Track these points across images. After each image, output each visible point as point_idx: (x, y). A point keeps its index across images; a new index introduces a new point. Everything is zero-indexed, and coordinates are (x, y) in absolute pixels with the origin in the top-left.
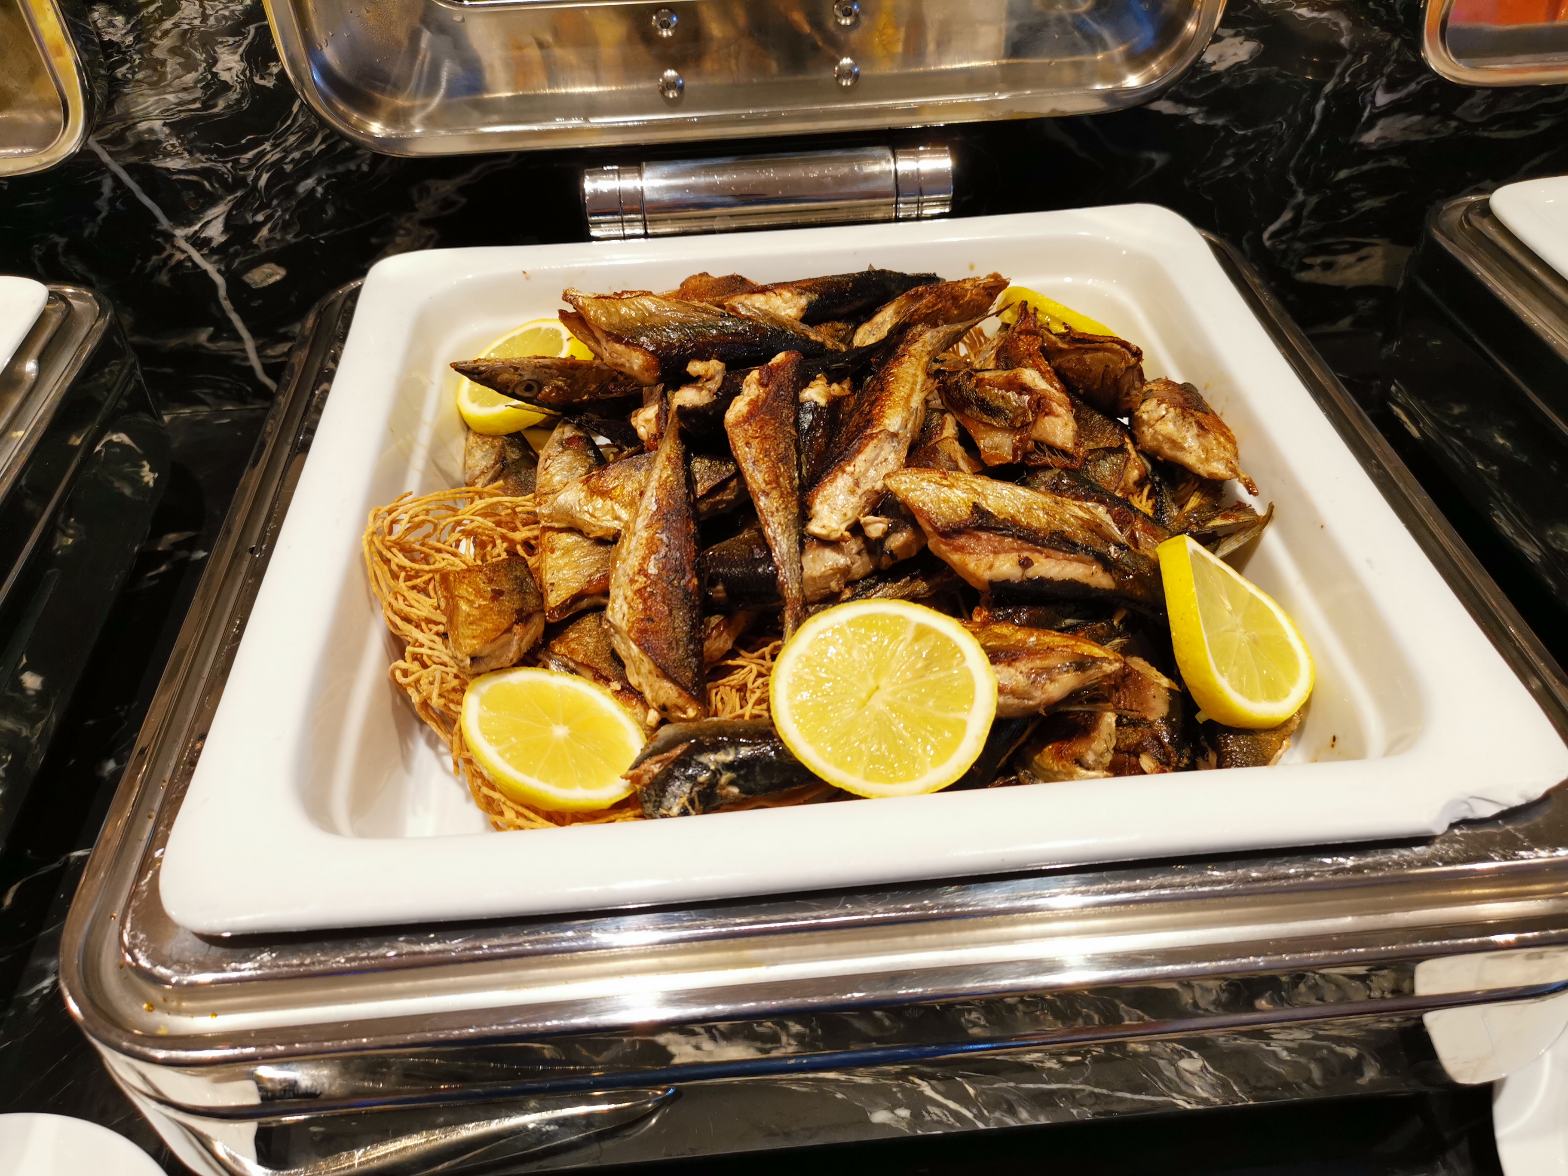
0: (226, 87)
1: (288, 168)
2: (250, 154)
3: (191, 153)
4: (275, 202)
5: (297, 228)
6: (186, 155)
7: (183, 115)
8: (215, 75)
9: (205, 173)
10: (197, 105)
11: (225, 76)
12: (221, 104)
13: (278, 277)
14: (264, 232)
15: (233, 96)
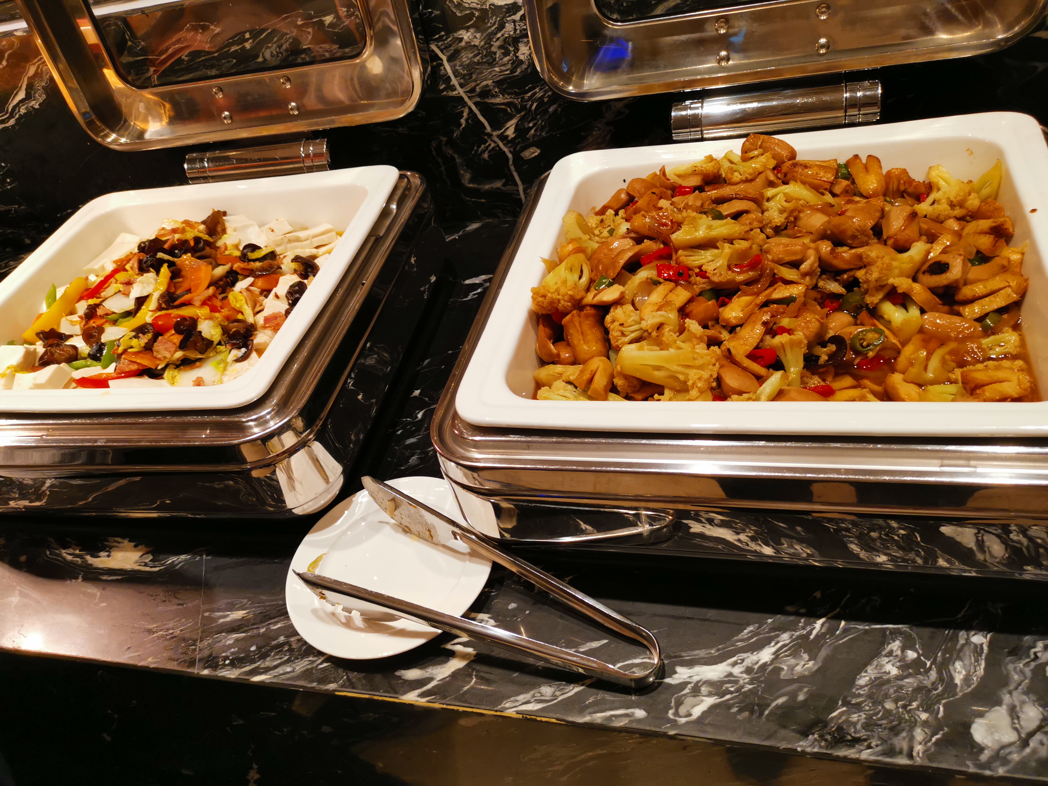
0: (522, 62)
1: (546, 100)
2: (529, 94)
3: (503, 95)
4: (538, 117)
5: (547, 129)
6: (501, 96)
7: (501, 77)
8: (517, 57)
9: (509, 104)
10: (508, 72)
11: (522, 57)
12: (519, 71)
13: (536, 154)
14: (533, 131)
15: (524, 66)
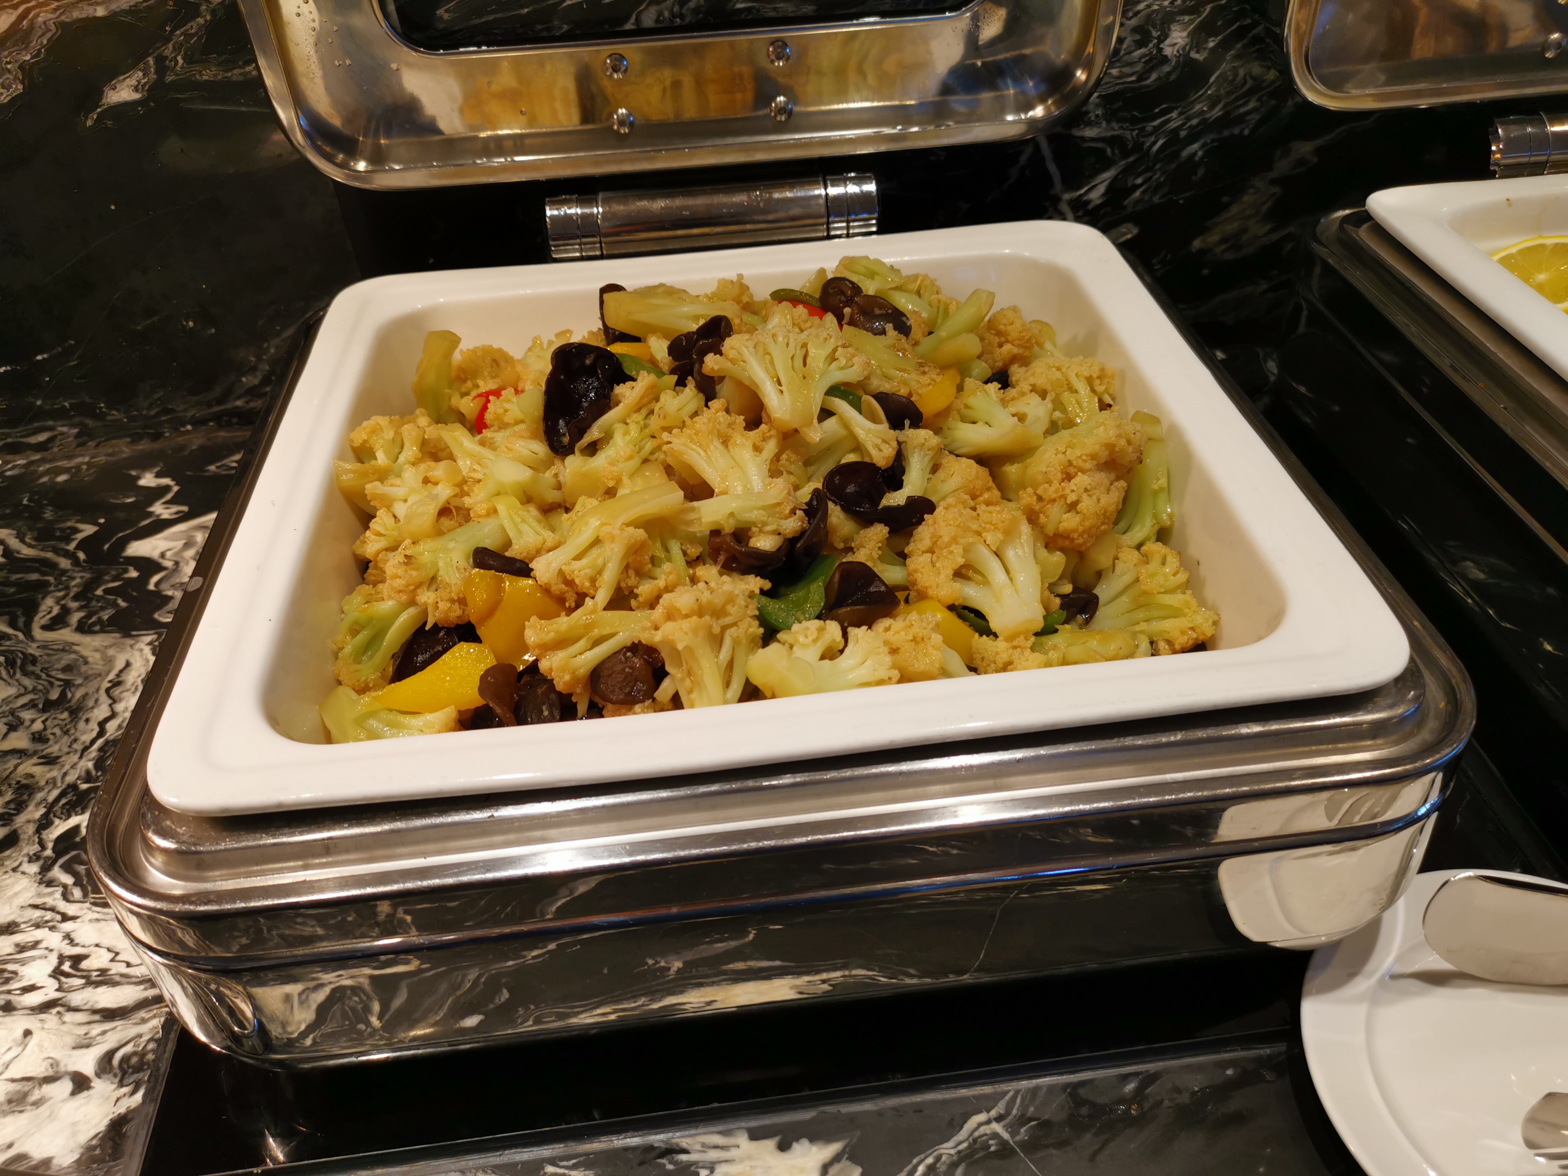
0: (1165, 59)
1: (1183, 134)
2: (1156, 123)
3: (1108, 122)
4: (1158, 166)
5: (1166, 189)
6: (1104, 124)
7: (1117, 88)
8: (1160, 50)
9: (1112, 141)
10: (1133, 78)
11: (1168, 51)
12: (1154, 76)
13: (1129, 236)
14: (1137, 194)
15: (1166, 69)
